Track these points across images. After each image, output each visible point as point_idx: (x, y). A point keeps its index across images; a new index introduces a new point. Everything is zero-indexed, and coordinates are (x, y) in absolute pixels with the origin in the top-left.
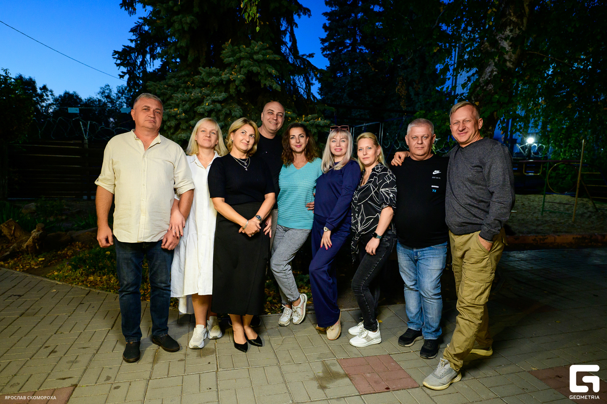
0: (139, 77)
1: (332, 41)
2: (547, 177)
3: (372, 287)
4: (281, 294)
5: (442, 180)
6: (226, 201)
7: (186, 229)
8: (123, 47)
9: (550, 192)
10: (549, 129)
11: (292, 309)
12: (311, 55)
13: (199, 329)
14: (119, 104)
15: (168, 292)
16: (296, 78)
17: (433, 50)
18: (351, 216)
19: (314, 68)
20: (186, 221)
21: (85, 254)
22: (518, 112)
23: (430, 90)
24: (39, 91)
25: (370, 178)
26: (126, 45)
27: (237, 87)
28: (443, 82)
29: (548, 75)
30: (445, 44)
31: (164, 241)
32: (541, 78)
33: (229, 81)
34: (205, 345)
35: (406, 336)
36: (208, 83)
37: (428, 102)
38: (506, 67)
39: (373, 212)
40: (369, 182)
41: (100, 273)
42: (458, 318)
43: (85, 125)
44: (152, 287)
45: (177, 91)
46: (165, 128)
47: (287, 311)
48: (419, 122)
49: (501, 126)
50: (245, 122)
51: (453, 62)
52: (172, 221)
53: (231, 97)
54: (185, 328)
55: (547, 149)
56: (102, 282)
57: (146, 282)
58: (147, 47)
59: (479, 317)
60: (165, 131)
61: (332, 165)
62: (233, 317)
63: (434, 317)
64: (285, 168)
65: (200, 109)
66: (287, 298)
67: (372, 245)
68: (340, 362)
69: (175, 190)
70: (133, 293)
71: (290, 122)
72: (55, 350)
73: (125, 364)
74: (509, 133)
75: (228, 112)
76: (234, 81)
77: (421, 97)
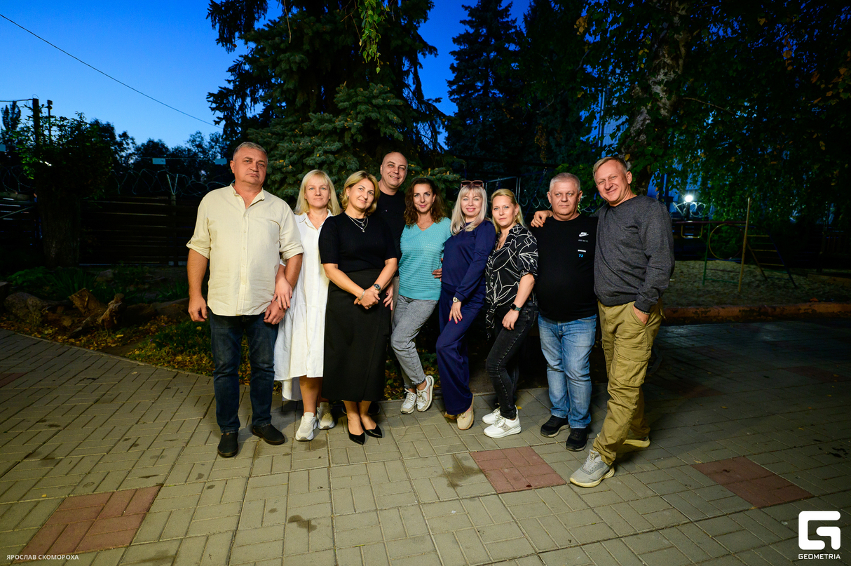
0: (238, 123)
1: (461, 84)
2: (709, 240)
3: (509, 367)
4: (403, 376)
5: (591, 244)
6: (340, 268)
7: (293, 300)
8: (220, 89)
9: (711, 258)
10: (709, 185)
11: (416, 393)
12: (438, 100)
13: (308, 418)
14: (212, 154)
15: (271, 374)
16: (420, 126)
17: (576, 95)
18: (485, 285)
19: (441, 115)
20: (293, 290)
21: (173, 329)
22: (675, 166)
23: (573, 140)
24: (118, 139)
25: (507, 241)
26: (223, 87)
27: (353, 135)
28: (589, 131)
29: (708, 124)
30: (590, 88)
31: (267, 314)
32: (700, 127)
33: (344, 130)
34: (315, 435)
35: (549, 425)
36: (320, 131)
37: (571, 154)
38: (661, 115)
39: (511, 280)
40: (506, 245)
41: (190, 352)
42: (610, 403)
43: (173, 179)
44: (253, 368)
45: (283, 139)
46: (269, 182)
47: (411, 396)
48: (564, 176)
49: (655, 182)
50: (364, 176)
51: (599, 109)
52: (277, 291)
53: (345, 147)
54: (291, 417)
55: (708, 208)
56: (191, 363)
57: (244, 362)
58: (247, 89)
59: (634, 401)
60: (269, 186)
61: (462, 226)
62: (347, 404)
63: (582, 402)
64: (408, 230)
65: (309, 161)
66: (411, 381)
67: (511, 318)
68: (473, 455)
69: (281, 254)
70: (229, 375)
71: (414, 176)
72: (137, 443)
73: (220, 459)
74: (664, 190)
75: (342, 164)
76: (350, 129)
77: (563, 148)
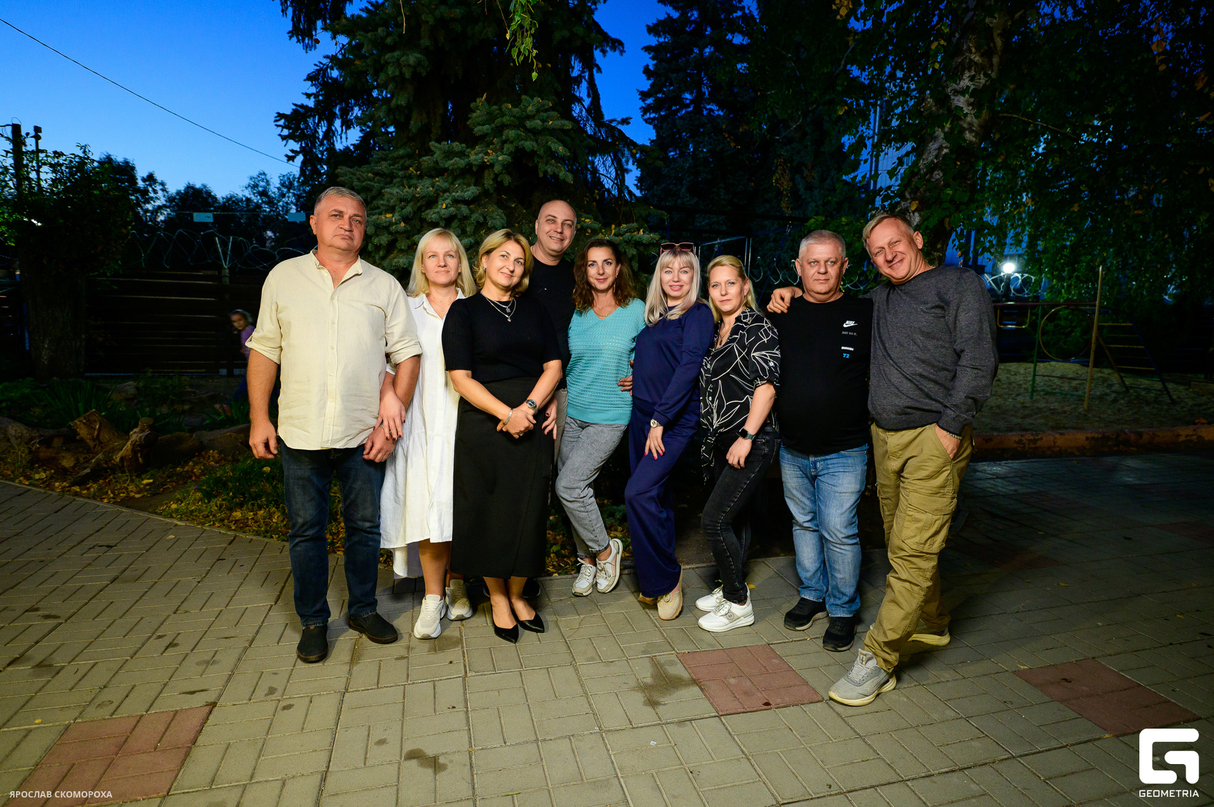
0: (322, 158)
1: (660, 95)
2: (1040, 331)
3: (736, 524)
4: (576, 540)
6: (474, 377)
7: (406, 425)
8: (294, 107)
9: (1043, 358)
10: (1040, 248)
11: (595, 565)
12: (625, 121)
13: (431, 603)
14: (283, 207)
15: (376, 536)
16: (598, 161)
17: (836, 111)
18: (700, 401)
19: (631, 144)
20: (407, 410)
21: (227, 471)
22: (987, 218)
23: (832, 180)
24: (141, 184)
25: (732, 333)
26: (299, 103)
27: (496, 176)
28: (855, 166)
29: (1037, 154)
30: (857, 100)
31: (368, 446)
32: (1026, 159)
33: (483, 167)
34: (442, 630)
35: (797, 612)
36: (446, 170)
37: (829, 202)
38: (965, 140)
39: (738, 393)
40: (731, 341)
41: (253, 505)
42: (891, 579)
43: (224, 244)
44: (348, 528)
45: (391, 182)
46: (370, 248)
47: (587, 569)
48: (822, 236)
49: (957, 243)
50: (508, 236)
51: (871, 132)
52: (382, 412)
53: (486, 193)
54: (406, 603)
55: (1038, 282)
56: (256, 522)
57: (336, 520)
58: (336, 106)
59: (929, 575)
60: (370, 253)
61: (663, 312)
62: (489, 581)
63: (847, 577)
64: (579, 318)
65: (431, 215)
66: (588, 547)
67: (739, 451)
68: (682, 658)
69: (388, 356)
70: (312, 539)
71: (590, 237)
72: (175, 642)
73: (301, 665)
74: (971, 255)
75: (481, 220)
76: (492, 165)
77: (816, 192)
